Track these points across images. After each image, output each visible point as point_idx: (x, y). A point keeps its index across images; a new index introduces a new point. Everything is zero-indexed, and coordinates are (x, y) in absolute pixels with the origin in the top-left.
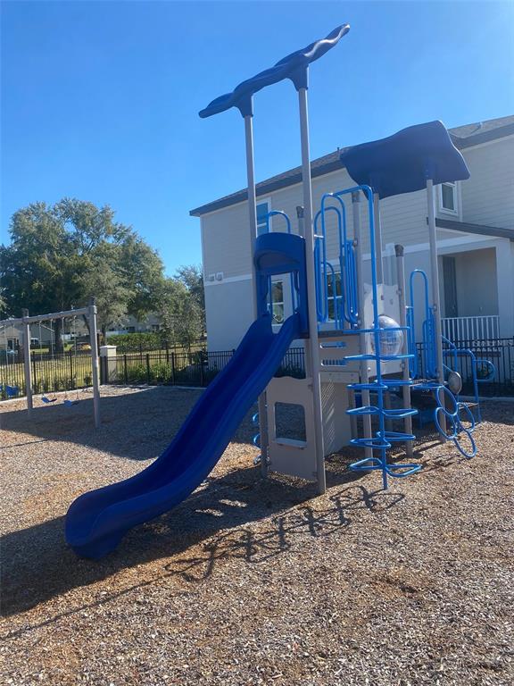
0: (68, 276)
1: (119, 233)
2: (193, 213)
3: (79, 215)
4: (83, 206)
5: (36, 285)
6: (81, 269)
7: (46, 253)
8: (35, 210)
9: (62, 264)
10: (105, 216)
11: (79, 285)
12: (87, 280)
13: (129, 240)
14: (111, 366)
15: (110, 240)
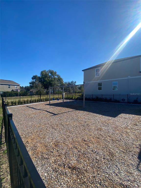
0: (50, 82)
1: (57, 76)
2: (82, 71)
3: (52, 72)
4: (53, 71)
5: (45, 83)
6: (52, 81)
7: (47, 78)
8: (44, 71)
9: (49, 80)
10: (55, 73)
11: (52, 83)
12: (53, 82)
13: (59, 77)
14: (64, 96)
15: (56, 77)
